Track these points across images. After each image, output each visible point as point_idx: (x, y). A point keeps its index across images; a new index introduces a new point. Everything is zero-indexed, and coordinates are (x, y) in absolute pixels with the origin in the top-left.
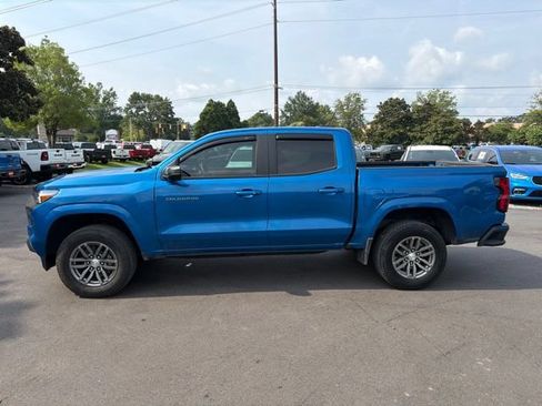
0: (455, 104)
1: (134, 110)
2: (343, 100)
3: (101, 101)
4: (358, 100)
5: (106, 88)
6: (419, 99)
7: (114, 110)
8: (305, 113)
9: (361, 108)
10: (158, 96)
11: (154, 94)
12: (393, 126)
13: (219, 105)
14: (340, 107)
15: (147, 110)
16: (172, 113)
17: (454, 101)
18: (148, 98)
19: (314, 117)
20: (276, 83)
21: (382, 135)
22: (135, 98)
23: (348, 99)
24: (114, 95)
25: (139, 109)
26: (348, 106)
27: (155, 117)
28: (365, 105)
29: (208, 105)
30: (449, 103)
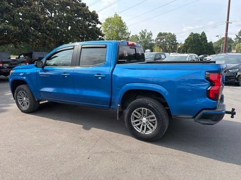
1: (159, 40)
3: (146, 37)
5: (148, 31)
7: (151, 41)
10: (170, 33)
11: (168, 32)
13: (197, 35)
15: (165, 40)
16: (176, 40)
18: (165, 34)
20: (228, 20)
22: (160, 34)
24: (151, 34)
25: (161, 39)
27: (168, 43)
29: (190, 35)
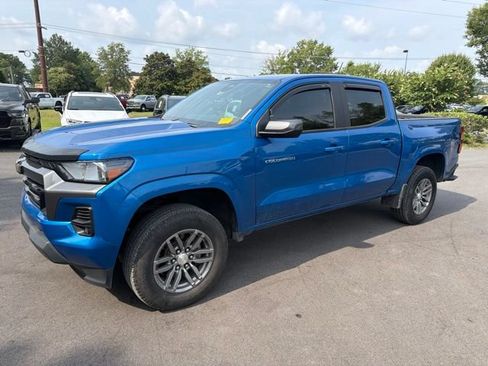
0: (207, 63)
2: (106, 49)
4: (122, 50)
6: (178, 56)
8: (64, 58)
9: (125, 58)
12: (161, 78)
14: (104, 56)
17: (207, 60)
19: (75, 63)
21: (151, 86)
23: (112, 48)
26: (112, 55)
28: (129, 57)
30: (202, 62)
